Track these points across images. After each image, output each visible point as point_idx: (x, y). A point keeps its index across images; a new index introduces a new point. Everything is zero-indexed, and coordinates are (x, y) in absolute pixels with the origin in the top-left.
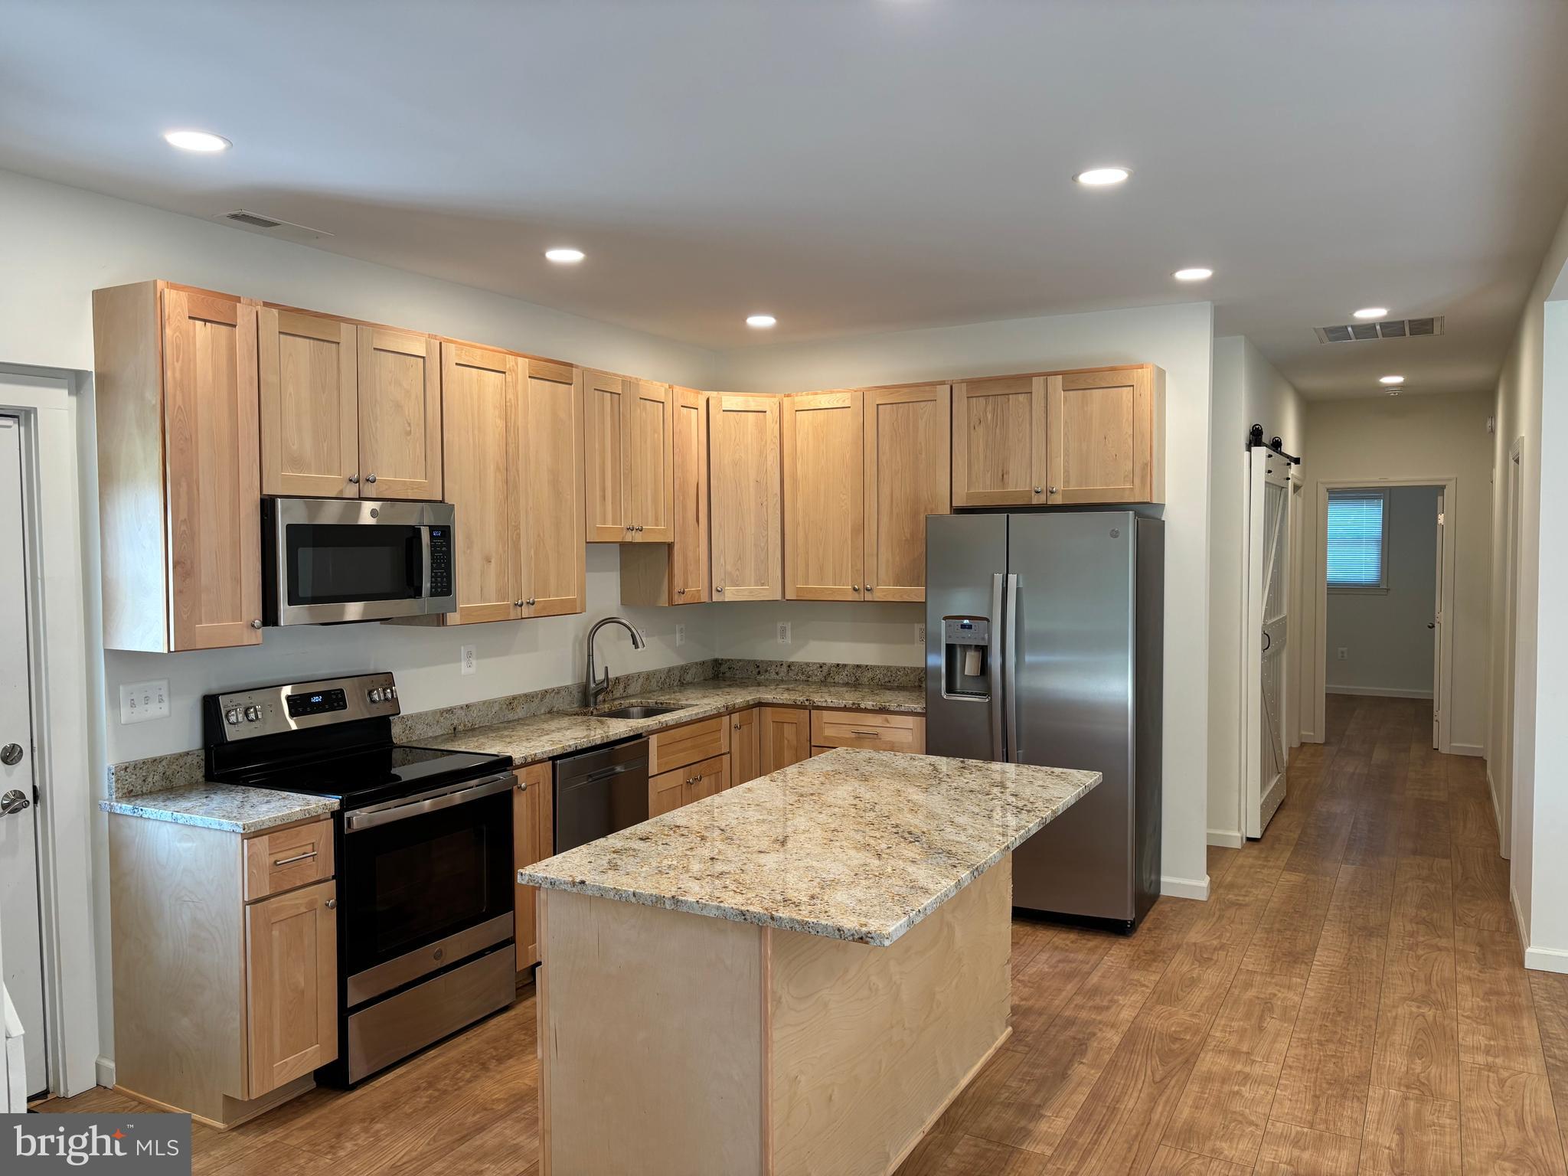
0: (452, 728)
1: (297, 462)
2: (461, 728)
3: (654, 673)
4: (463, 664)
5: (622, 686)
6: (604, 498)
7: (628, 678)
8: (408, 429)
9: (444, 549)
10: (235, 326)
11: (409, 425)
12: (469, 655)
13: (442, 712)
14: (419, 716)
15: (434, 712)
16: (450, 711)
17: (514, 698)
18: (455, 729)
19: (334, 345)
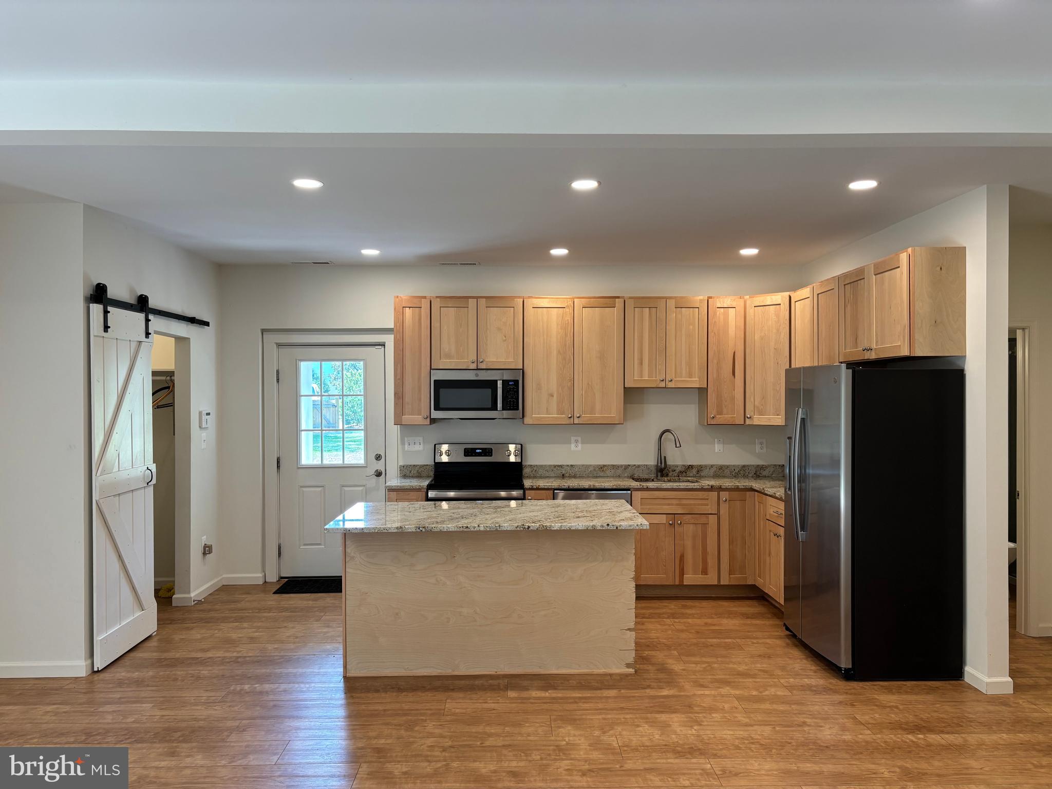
0: (561, 474)
1: (448, 356)
2: (567, 475)
3: (728, 467)
4: (573, 446)
5: (694, 471)
6: (641, 363)
7: (701, 466)
8: (505, 338)
9: (515, 390)
10: (421, 307)
11: (505, 337)
12: (577, 441)
13: (555, 466)
14: (541, 466)
15: (550, 466)
16: (561, 466)
17: (604, 466)
18: (563, 475)
19: (466, 308)
